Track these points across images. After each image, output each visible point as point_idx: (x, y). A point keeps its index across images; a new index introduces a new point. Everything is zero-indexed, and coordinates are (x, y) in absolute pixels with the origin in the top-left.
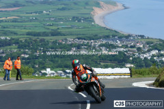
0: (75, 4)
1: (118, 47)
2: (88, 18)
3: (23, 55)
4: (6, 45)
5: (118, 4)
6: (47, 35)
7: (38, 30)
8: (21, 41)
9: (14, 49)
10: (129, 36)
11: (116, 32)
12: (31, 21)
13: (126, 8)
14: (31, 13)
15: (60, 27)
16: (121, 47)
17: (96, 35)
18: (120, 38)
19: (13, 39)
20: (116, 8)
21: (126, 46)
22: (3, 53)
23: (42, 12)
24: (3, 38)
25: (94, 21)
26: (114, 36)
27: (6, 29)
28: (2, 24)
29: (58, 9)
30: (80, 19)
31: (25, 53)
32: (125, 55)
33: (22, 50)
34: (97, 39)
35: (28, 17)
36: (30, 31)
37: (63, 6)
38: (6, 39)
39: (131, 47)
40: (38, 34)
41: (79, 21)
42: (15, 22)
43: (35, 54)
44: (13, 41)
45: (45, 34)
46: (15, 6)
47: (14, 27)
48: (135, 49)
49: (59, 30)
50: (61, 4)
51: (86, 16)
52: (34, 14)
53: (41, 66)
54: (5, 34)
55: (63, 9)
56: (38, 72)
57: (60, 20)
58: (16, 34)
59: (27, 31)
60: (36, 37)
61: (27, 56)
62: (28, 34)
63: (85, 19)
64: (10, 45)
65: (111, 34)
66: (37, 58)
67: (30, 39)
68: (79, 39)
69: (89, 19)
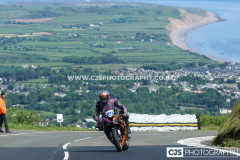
0: (141, 12)
1: (209, 82)
2: (160, 36)
3: (56, 94)
4: (30, 78)
5: (209, 13)
6: (95, 62)
7: (80, 54)
8: (54, 72)
9: (43, 84)
10: (226, 64)
11: (205, 57)
12: (70, 39)
13: (221, 20)
14: (71, 27)
15: (116, 49)
16: (213, 82)
17: (174, 63)
18: (212, 67)
19: (42, 68)
20: (205, 20)
21: (221, 81)
22: (25, 90)
23: (88, 25)
24: (25, 66)
25: (170, 41)
26: (201, 64)
27: (30, 53)
28: (24, 44)
29: (114, 21)
30: (149, 37)
31: (60, 90)
32: (219, 94)
33: (55, 86)
34: (175, 69)
35: (66, 34)
36: (69, 55)
37: (121, 16)
38: (30, 68)
39: (229, 82)
40: (82, 61)
41: (147, 40)
42: (45, 40)
43: (76, 91)
44: (42, 72)
45: (92, 61)
46: (45, 15)
47: (44, 48)
48: (235, 86)
49: (114, 55)
50: (119, 14)
51: (158, 32)
52: (76, 29)
53: (85, 111)
54: (29, 59)
55: (122, 21)
56: (80, 121)
57: (117, 37)
58: (45, 60)
59: (64, 55)
60: (78, 66)
61: (63, 95)
62: (66, 60)
63: (156, 37)
64: (36, 77)
65: (197, 61)
66: (79, 98)
67: (69, 68)
68: (146, 68)
69: (163, 38)
